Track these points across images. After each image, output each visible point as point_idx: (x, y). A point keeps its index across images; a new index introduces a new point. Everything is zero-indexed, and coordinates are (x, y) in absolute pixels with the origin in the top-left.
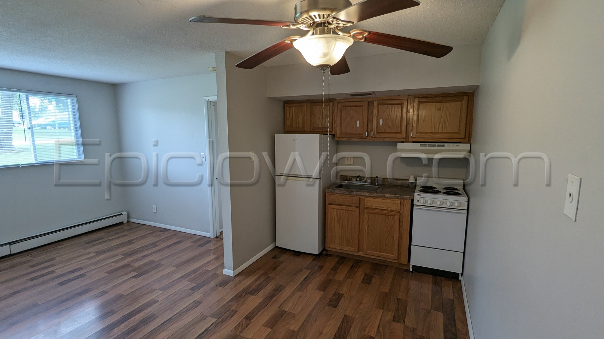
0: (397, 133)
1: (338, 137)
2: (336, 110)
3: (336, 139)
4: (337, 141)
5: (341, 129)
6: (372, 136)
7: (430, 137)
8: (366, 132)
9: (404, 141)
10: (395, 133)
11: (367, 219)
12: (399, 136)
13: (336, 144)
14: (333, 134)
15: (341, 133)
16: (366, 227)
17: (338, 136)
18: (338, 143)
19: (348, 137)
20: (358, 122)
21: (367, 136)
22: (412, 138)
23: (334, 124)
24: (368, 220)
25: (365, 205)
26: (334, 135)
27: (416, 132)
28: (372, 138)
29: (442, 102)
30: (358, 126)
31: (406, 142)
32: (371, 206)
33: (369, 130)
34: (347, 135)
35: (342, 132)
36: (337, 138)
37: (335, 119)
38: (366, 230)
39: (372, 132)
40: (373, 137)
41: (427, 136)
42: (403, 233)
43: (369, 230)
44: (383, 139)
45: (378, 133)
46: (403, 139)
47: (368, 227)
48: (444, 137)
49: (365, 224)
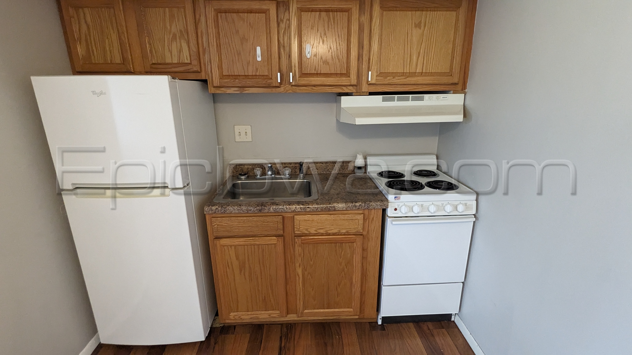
0: (341, 75)
1: (215, 85)
2: (203, 19)
3: (212, 90)
4: (214, 95)
5: (220, 67)
6: (291, 81)
7: (401, 83)
8: (279, 74)
9: (354, 91)
10: (336, 75)
11: (300, 255)
12: (344, 81)
13: (213, 101)
14: (204, 78)
15: (222, 77)
16: (300, 271)
17: (216, 82)
18: (215, 98)
19: (240, 85)
20: (258, 49)
21: (281, 83)
22: (370, 84)
23: (204, 55)
24: (302, 256)
25: (295, 229)
26: (205, 82)
27: (377, 72)
28: (290, 86)
29: (423, 11)
30: (259, 59)
31: (358, 94)
32: (307, 230)
33: (284, 69)
34: (237, 80)
35: (224, 74)
36: (214, 87)
37: (204, 43)
38: (301, 276)
39: (291, 74)
40: (293, 84)
41: (396, 80)
42: (368, 269)
43: (306, 273)
44: (314, 88)
45: (304, 75)
46: (351, 88)
47: (304, 270)
48: (424, 82)
49: (297, 265)
